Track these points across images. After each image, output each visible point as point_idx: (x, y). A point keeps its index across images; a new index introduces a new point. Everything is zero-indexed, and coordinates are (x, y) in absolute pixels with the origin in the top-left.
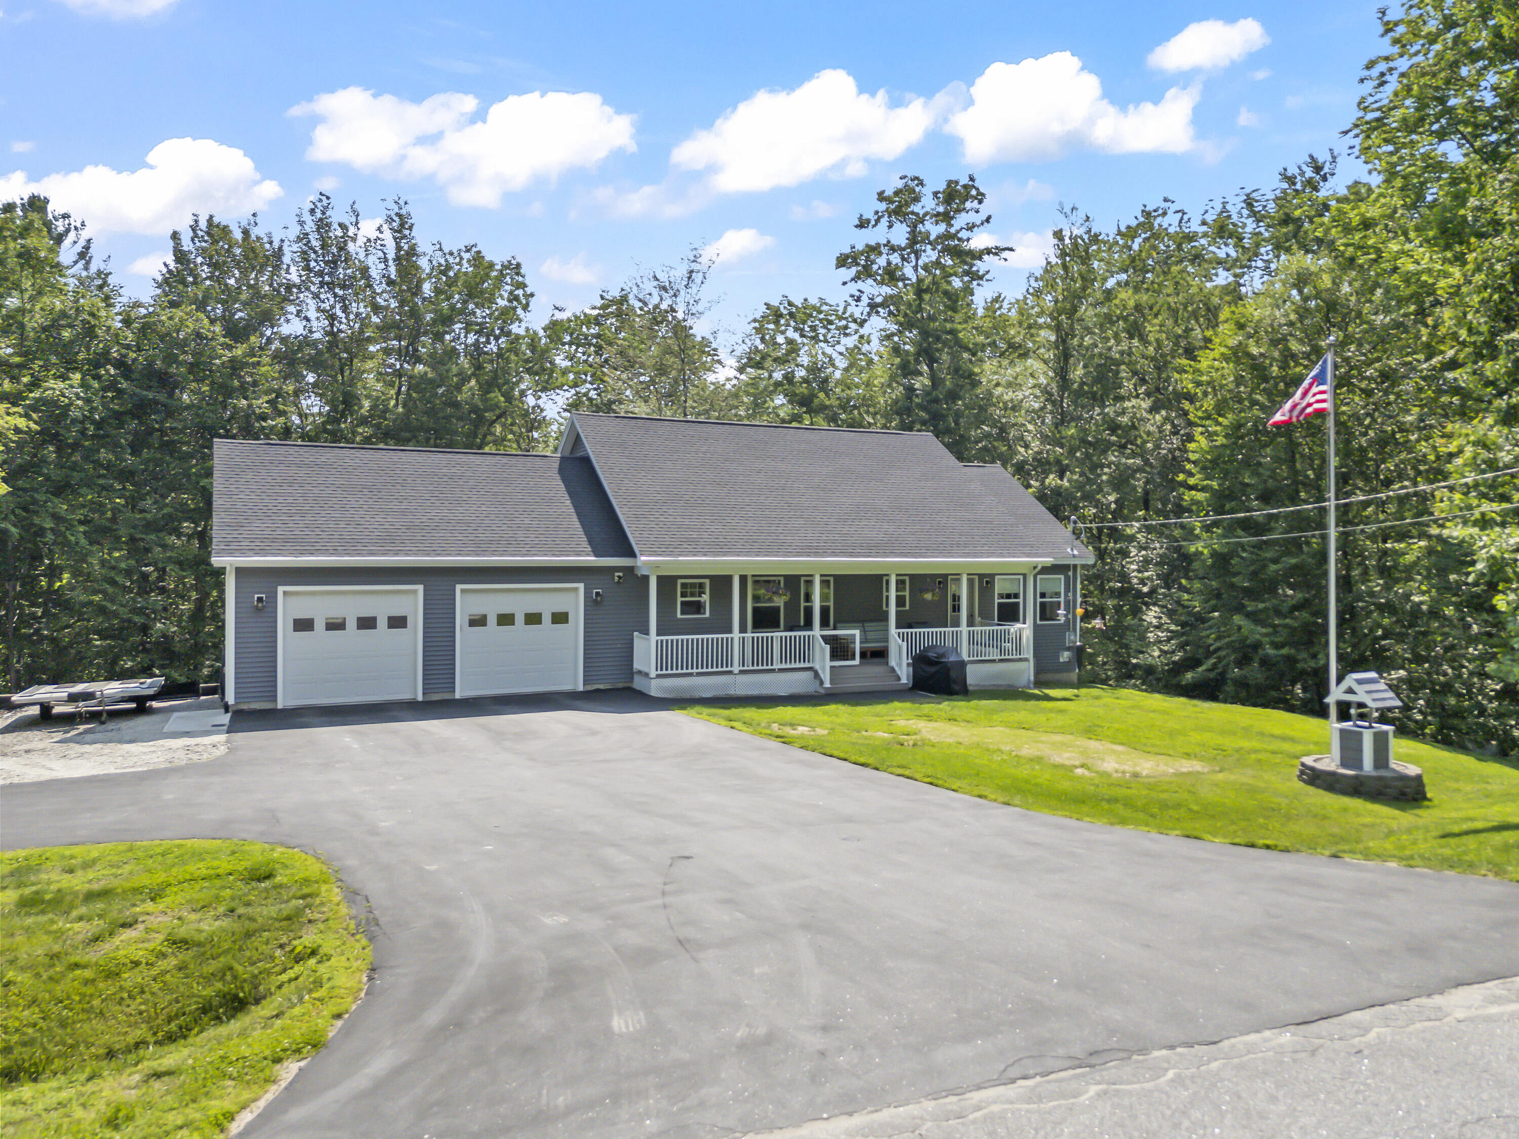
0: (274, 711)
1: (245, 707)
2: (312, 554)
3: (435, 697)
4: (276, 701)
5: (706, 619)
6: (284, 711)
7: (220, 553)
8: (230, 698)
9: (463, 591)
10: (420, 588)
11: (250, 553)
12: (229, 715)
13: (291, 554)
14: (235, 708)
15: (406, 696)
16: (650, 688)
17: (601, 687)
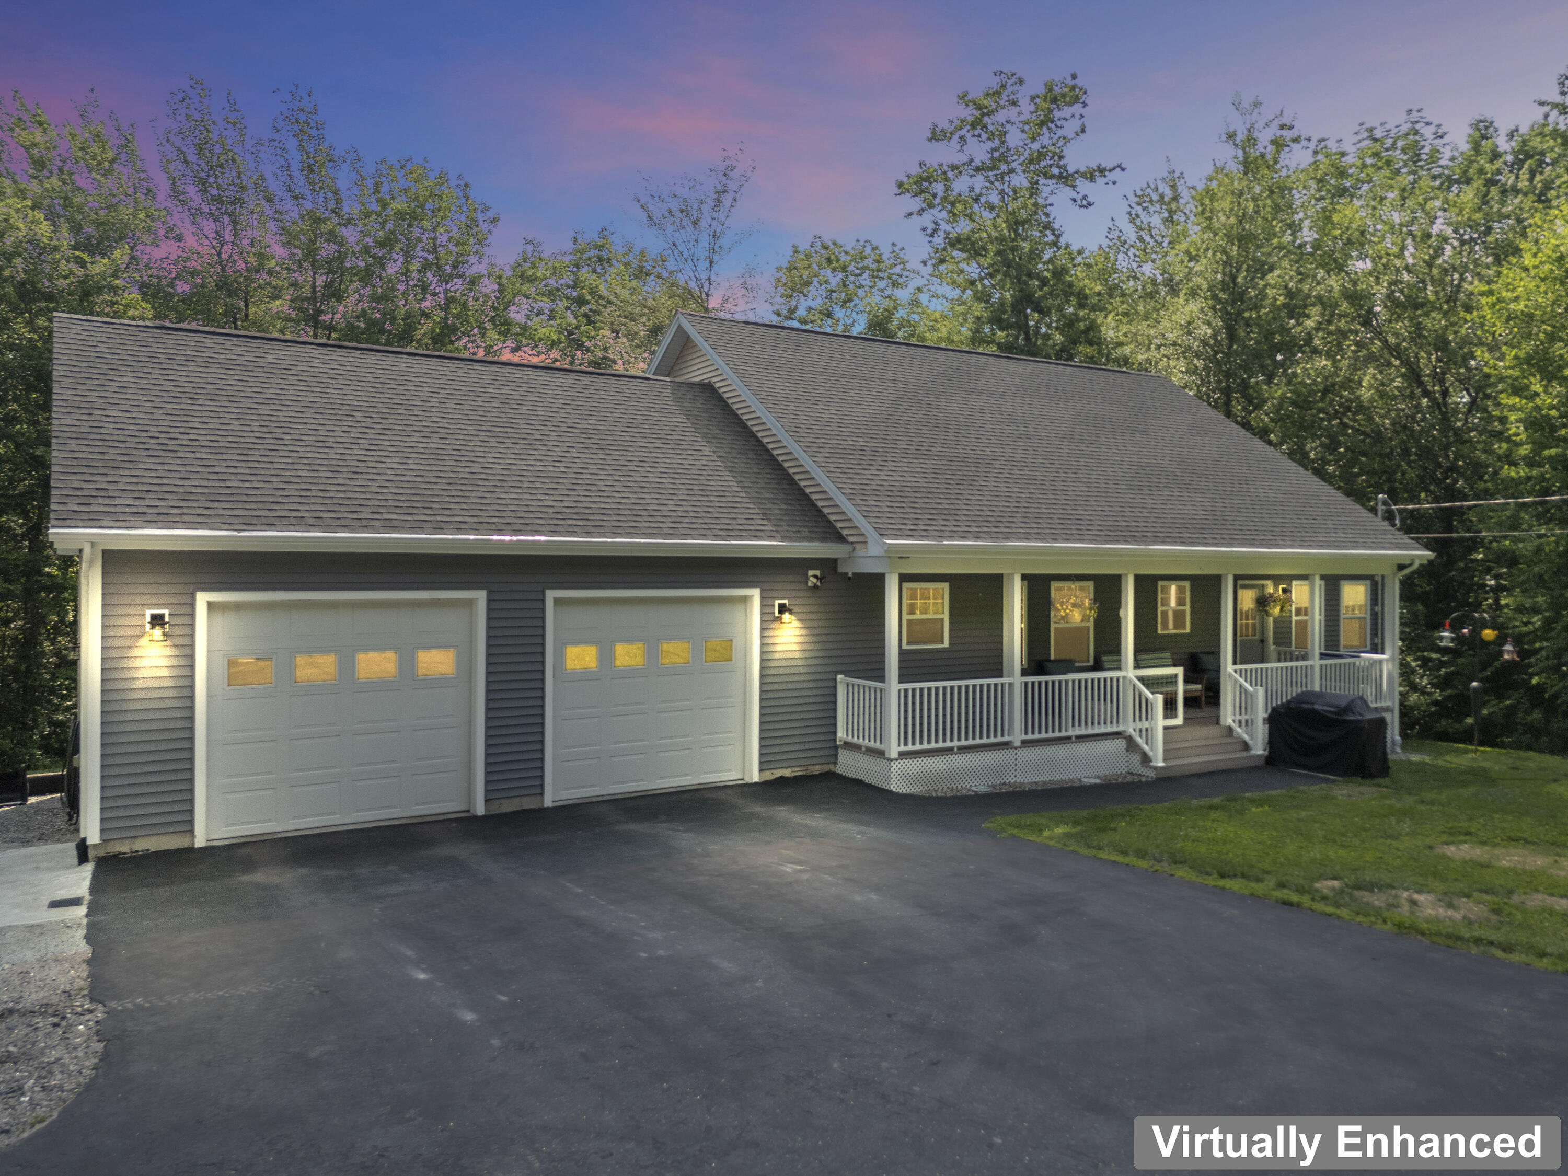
0: (188, 854)
1: (124, 848)
2: (271, 526)
3: (508, 807)
4: (191, 832)
5: (944, 650)
6: (209, 851)
7: (65, 521)
8: (91, 830)
9: (557, 601)
10: (481, 596)
11: (138, 520)
12: (89, 868)
13: (226, 525)
14: (102, 853)
15: (451, 806)
16: (888, 778)
17: (787, 773)
